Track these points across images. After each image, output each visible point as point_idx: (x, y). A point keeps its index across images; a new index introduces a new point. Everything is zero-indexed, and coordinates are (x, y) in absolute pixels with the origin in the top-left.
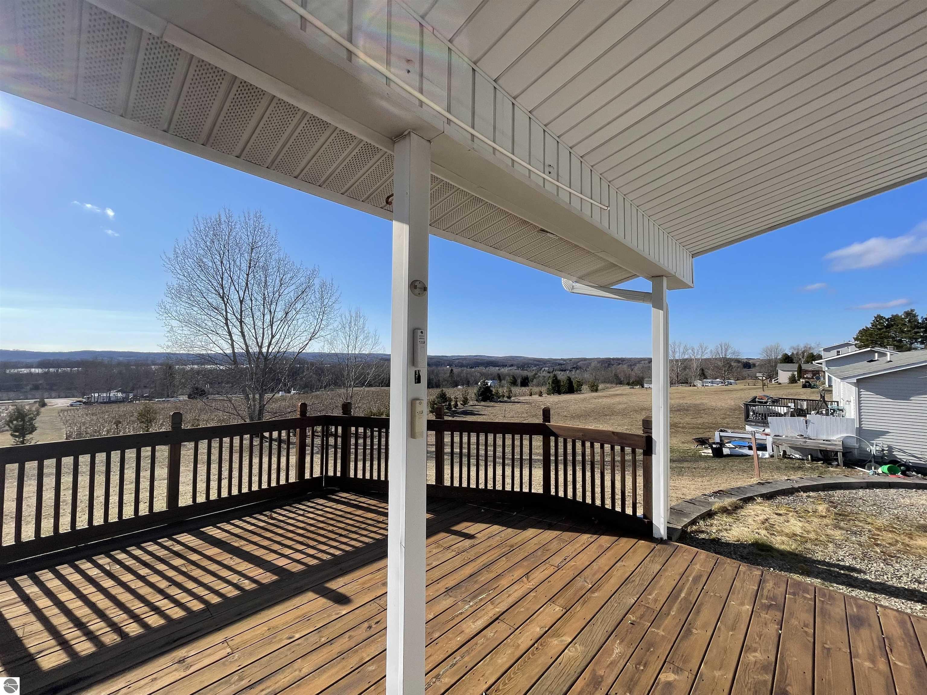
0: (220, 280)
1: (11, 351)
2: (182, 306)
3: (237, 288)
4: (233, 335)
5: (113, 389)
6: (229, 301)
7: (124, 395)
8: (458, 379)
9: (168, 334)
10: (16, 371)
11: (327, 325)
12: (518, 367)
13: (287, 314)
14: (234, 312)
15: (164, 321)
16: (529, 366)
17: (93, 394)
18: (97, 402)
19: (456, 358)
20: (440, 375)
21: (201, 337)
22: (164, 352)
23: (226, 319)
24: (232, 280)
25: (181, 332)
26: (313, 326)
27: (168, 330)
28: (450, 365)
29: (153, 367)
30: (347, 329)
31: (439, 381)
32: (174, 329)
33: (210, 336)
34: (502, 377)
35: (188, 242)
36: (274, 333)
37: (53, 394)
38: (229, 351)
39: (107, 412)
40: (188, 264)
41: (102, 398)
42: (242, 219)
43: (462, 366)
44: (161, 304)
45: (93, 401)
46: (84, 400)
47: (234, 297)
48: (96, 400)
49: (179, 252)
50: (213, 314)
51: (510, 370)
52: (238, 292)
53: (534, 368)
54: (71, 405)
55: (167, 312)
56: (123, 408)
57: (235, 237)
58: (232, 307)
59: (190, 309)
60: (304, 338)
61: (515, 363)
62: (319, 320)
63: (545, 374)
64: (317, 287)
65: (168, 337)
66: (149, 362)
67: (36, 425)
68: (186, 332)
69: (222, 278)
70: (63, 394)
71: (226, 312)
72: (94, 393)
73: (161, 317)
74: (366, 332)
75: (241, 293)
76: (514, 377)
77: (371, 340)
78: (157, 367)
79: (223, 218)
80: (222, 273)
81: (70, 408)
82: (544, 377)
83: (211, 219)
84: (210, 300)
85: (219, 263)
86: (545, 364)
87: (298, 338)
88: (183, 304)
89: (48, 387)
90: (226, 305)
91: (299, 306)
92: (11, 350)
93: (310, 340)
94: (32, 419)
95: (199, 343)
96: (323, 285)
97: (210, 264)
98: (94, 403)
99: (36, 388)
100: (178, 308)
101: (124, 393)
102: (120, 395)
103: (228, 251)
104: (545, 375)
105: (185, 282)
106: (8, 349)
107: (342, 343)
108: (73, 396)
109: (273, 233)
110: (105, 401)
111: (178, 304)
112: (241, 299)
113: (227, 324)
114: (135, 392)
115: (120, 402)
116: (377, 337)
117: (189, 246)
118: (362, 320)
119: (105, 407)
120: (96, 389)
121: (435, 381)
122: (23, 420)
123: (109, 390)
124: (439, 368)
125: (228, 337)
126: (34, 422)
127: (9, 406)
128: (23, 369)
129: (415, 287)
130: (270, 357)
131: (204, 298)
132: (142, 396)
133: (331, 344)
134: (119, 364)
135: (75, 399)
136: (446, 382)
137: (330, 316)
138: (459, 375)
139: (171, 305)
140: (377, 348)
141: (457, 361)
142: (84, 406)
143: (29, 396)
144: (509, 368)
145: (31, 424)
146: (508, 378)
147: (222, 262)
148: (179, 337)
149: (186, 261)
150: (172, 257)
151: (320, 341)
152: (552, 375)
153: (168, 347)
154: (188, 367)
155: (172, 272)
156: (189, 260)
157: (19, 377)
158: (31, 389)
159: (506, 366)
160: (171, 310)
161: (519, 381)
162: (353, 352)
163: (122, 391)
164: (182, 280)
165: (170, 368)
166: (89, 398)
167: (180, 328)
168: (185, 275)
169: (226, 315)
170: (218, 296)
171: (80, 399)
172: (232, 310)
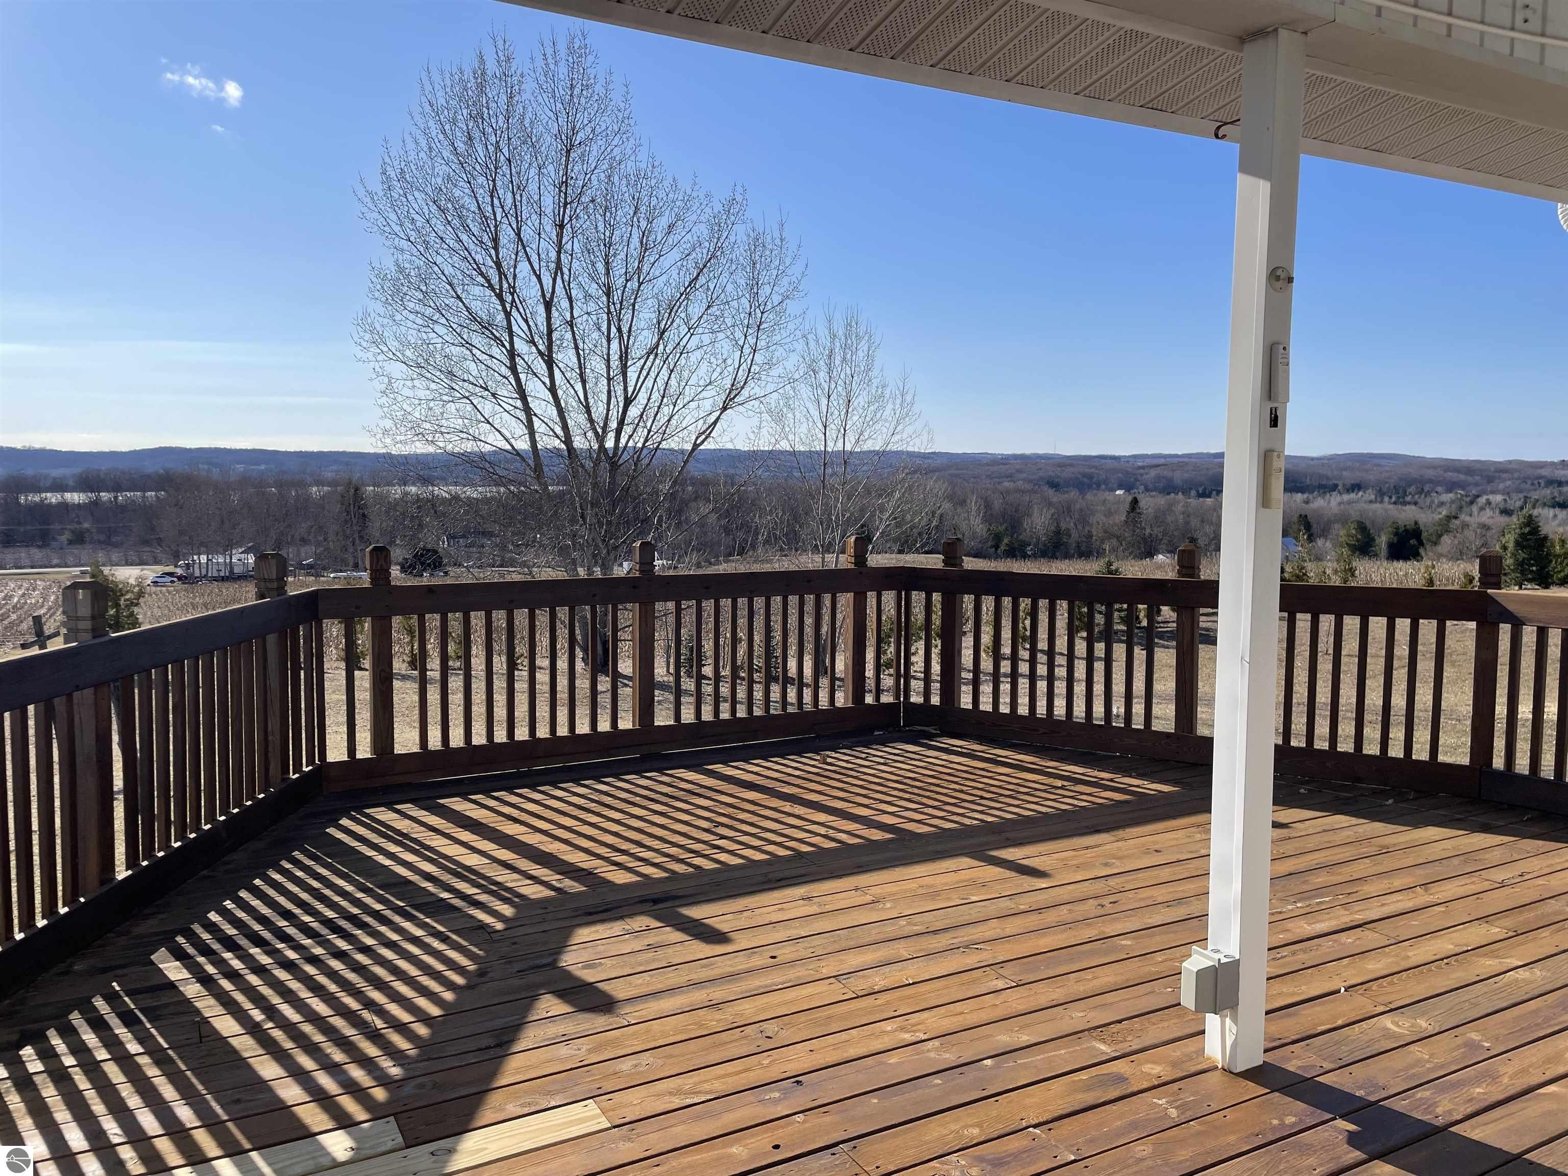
1: (19, 450)
3: (536, 267)
4: (529, 399)
5: (236, 545)
6: (516, 302)
8: (1156, 531)
10: (37, 499)
11: (770, 364)
12: (1381, 494)
13: (662, 333)
14: (530, 335)
15: (373, 364)
16: (1427, 488)
17: (195, 557)
18: (206, 576)
19: (1148, 462)
20: (1093, 520)
23: (512, 354)
24: (523, 246)
25: (410, 393)
26: (730, 369)
27: (383, 387)
28: (1128, 488)
29: (314, 489)
30: (823, 375)
31: (1090, 536)
32: (395, 385)
33: (477, 401)
34: (1315, 529)
35: (410, 145)
36: (630, 390)
37: (115, 557)
40: (415, 206)
41: (215, 568)
42: (539, 62)
43: (1169, 488)
44: (364, 322)
45: (197, 574)
46: (179, 571)
47: (529, 291)
48: (204, 572)
49: (393, 174)
50: (478, 341)
51: (1350, 502)
52: (538, 276)
53: (1447, 497)
54: (156, 584)
55: (378, 340)
58: (526, 321)
60: (707, 405)
61: (1371, 477)
62: (747, 350)
63: (1487, 517)
64: (740, 253)
66: (309, 479)
68: (422, 394)
70: (137, 556)
71: (511, 333)
72: (199, 554)
73: (364, 356)
74: (875, 382)
75: (547, 281)
76: (1362, 528)
77: (890, 406)
78: (324, 490)
79: (491, 67)
80: (496, 226)
81: (155, 589)
82: (1486, 527)
83: (461, 72)
84: (471, 305)
86: (1490, 480)
87: (693, 405)
89: (102, 537)
90: (508, 315)
91: (696, 309)
92: (19, 446)
93: (724, 409)
96: (757, 242)
98: (201, 577)
99: (79, 539)
102: (251, 560)
104: (1489, 522)
106: (13, 446)
107: (808, 416)
108: (157, 562)
109: (617, 98)
110: (222, 574)
112: (548, 296)
113: (513, 369)
114: (283, 553)
116: (909, 398)
117: (412, 157)
118: (863, 345)
119: (227, 589)
120: (202, 544)
121: (1075, 535)
123: (227, 547)
124: (1089, 496)
125: (519, 403)
126: (136, 610)
127: (35, 580)
128: (49, 495)
129: (1278, 278)
130: (625, 456)
132: (301, 566)
133: (778, 418)
134: (244, 481)
135: (160, 569)
136: (1114, 542)
137: (778, 338)
138: (1160, 517)
139: (386, 321)
140: (909, 430)
141: (1153, 473)
142: (178, 584)
143: (70, 560)
144: (1346, 497)
146: (1341, 533)
147: (492, 193)
149: (410, 198)
150: (377, 187)
151: (750, 413)
152: (1515, 520)
154: (396, 492)
155: (381, 232)
156: (416, 194)
157: (43, 512)
158: (70, 542)
159: (1334, 488)
160: (386, 334)
161: (1382, 541)
162: (839, 447)
164: (404, 252)
165: (357, 489)
166: (188, 566)
167: (409, 383)
168: (412, 239)
169: (512, 343)
170: (488, 292)
171: (170, 569)
172: (525, 328)
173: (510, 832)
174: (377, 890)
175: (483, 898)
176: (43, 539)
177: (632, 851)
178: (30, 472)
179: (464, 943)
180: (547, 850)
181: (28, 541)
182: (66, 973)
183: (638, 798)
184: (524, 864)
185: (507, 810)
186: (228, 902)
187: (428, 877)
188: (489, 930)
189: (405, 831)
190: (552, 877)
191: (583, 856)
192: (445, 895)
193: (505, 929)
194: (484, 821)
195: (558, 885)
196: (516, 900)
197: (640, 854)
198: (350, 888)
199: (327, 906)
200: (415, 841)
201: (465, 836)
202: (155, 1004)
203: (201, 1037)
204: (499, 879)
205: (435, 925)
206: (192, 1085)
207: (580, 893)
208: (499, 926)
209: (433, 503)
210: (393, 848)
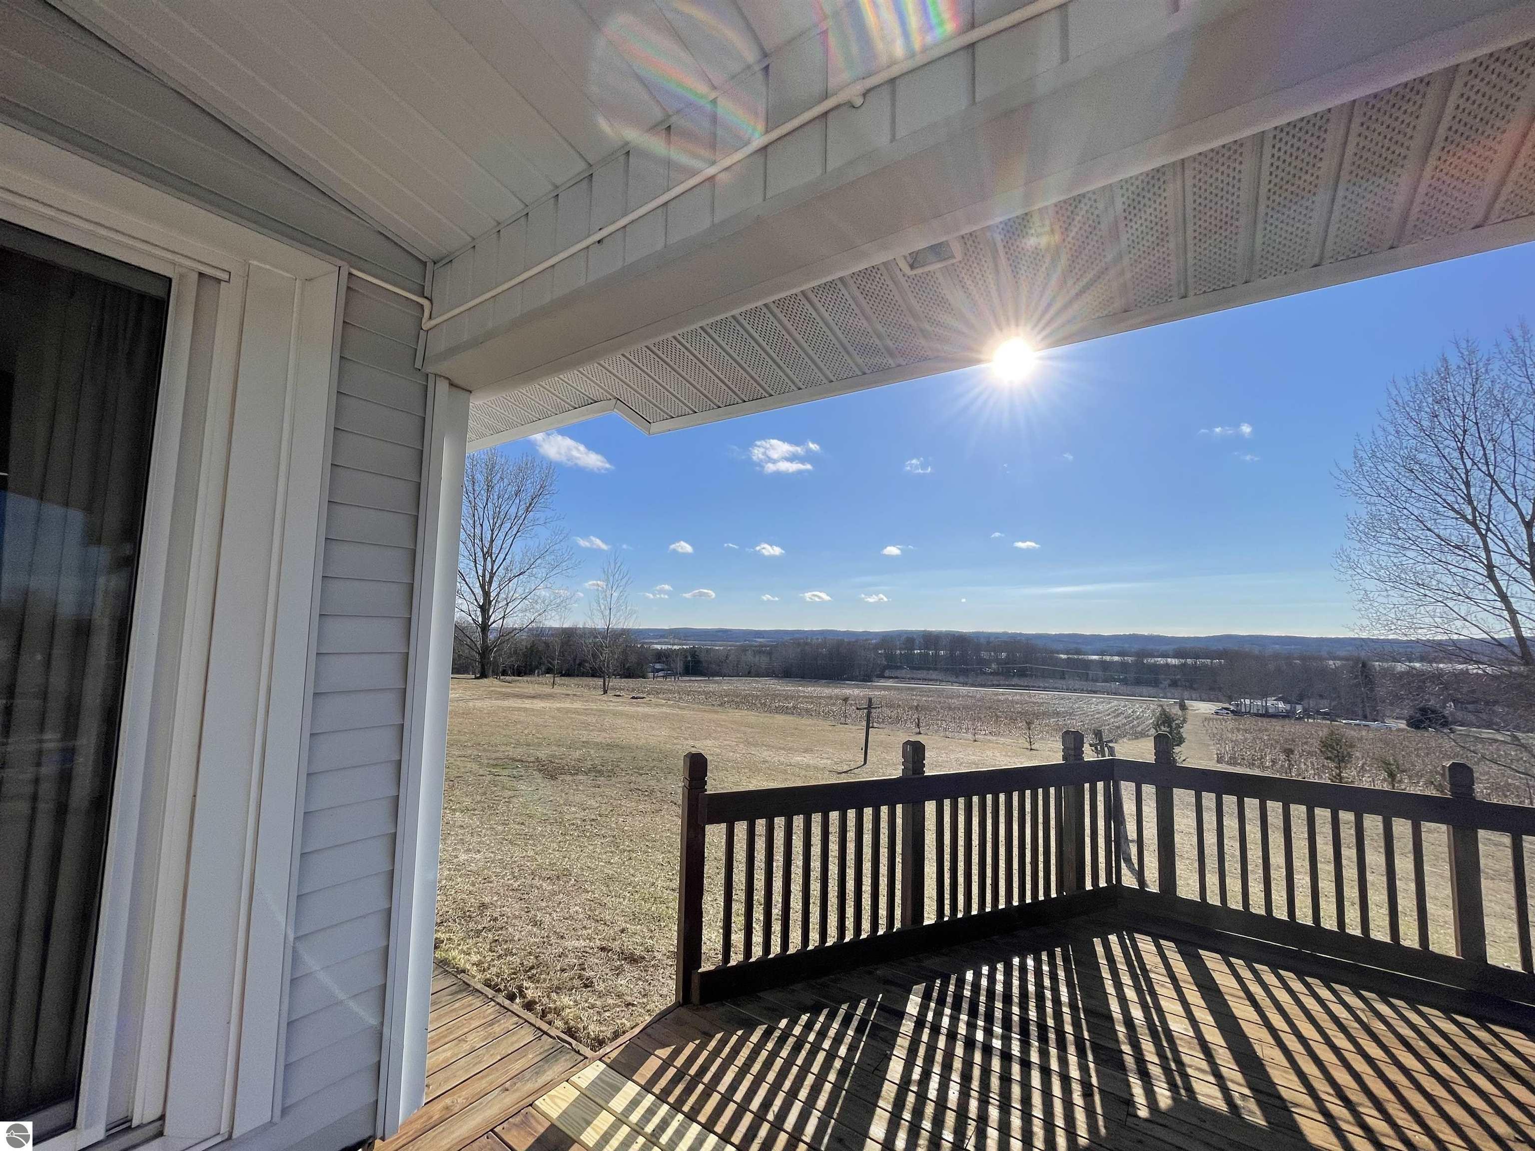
0: (1463, 487)
2: (1382, 553)
3: (1512, 497)
4: (1513, 601)
5: (1272, 695)
6: (1491, 526)
7: (1288, 707)
9: (1361, 605)
10: (1153, 661)
14: (1509, 551)
15: (1350, 582)
17: (1242, 700)
18: (1250, 712)
21: (1431, 608)
22: (1356, 636)
23: (1490, 567)
24: (1494, 481)
25: (1385, 600)
27: (1360, 597)
29: (1331, 662)
32: (1371, 595)
33: (1450, 604)
35: (1379, 433)
37: (1194, 696)
38: (1505, 633)
39: (1266, 730)
40: (1386, 472)
41: (1255, 708)
44: (1341, 554)
45: (1243, 710)
46: (1232, 708)
48: (1248, 709)
49: (1365, 455)
50: (1450, 558)
52: (1516, 505)
54: (1217, 713)
55: (1354, 566)
56: (1291, 728)
57: (1490, 391)
58: (1503, 540)
59: (1400, 555)
65: (1360, 610)
66: (1324, 654)
67: (1184, 735)
68: (1396, 600)
69: (1467, 484)
70: (1204, 696)
71: (1487, 550)
72: (1245, 699)
73: (1343, 577)
78: (1338, 663)
79: (1454, 361)
80: (1467, 472)
81: (1215, 716)
83: (1425, 374)
84: (1442, 533)
85: (1456, 454)
88: (1383, 547)
89: (1187, 684)
90: (1484, 537)
94: (1179, 726)
95: (1428, 620)
97: (1436, 461)
98: (1246, 713)
99: (1174, 684)
100: (1375, 557)
101: (1289, 703)
102: (1281, 705)
103: (1477, 424)
105: (1381, 508)
108: (1218, 701)
110: (1260, 712)
111: (1372, 549)
112: (1529, 519)
113: (1492, 577)
114: (1305, 702)
115: (1284, 717)
117: (1381, 441)
119: (1262, 722)
120: (1246, 693)
122: (1170, 726)
123: (1264, 696)
125: (1499, 604)
127: (1152, 705)
128: (1159, 659)
131: (1429, 530)
132: (1318, 712)
134: (1276, 656)
135: (1221, 705)
139: (1360, 553)
142: (1233, 716)
143: (1169, 695)
145: (1179, 733)
147: (1461, 450)
148: (1381, 610)
149: (1381, 468)
150: (1351, 467)
153: (1362, 628)
154: (1400, 667)
155: (1356, 495)
156: (1386, 464)
157: (1155, 669)
158: (1170, 685)
160: (1361, 561)
163: (1286, 701)
164: (1375, 504)
165: (1364, 665)
166: (1237, 705)
167: (1385, 593)
168: (1382, 495)
169: (1489, 558)
170: (1461, 522)
171: (1226, 705)
172: (1503, 545)
173: (1237, 1013)
174: (1081, 1011)
175: (1155, 1071)
176: (1155, 683)
177: (1361, 1109)
178: (1150, 647)
179: (1099, 1110)
180: (1259, 1053)
181: (1148, 683)
182: (870, 973)
183: (1422, 1044)
184: (1224, 1057)
185: (1255, 989)
186: (987, 968)
187: (1129, 1022)
188: (1131, 1109)
189: (1148, 967)
190: (1239, 1087)
191: (1293, 1081)
192: (1126, 1048)
193: (1146, 1120)
194: (1223, 989)
195: (1239, 1102)
196: (1183, 1092)
197: (1368, 1119)
198: (1065, 998)
199: (1037, 1007)
200: (1149, 981)
201: (1194, 996)
202: (882, 1024)
203: (876, 1069)
204: (1186, 1059)
205: (1093, 1073)
206: (835, 1106)
207: (1253, 1127)
208: (1143, 1113)
209: (1437, 677)
210: (1126, 979)
